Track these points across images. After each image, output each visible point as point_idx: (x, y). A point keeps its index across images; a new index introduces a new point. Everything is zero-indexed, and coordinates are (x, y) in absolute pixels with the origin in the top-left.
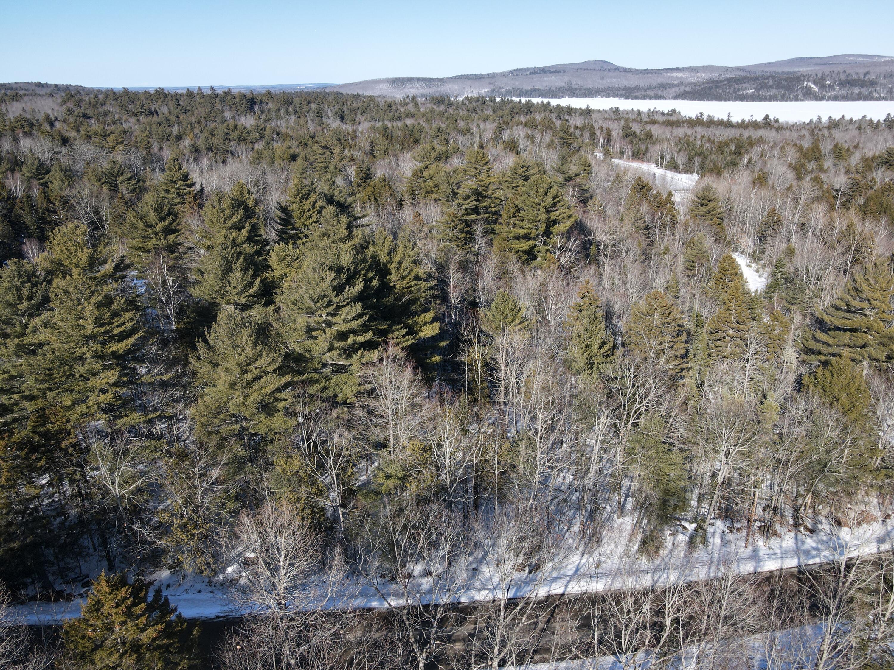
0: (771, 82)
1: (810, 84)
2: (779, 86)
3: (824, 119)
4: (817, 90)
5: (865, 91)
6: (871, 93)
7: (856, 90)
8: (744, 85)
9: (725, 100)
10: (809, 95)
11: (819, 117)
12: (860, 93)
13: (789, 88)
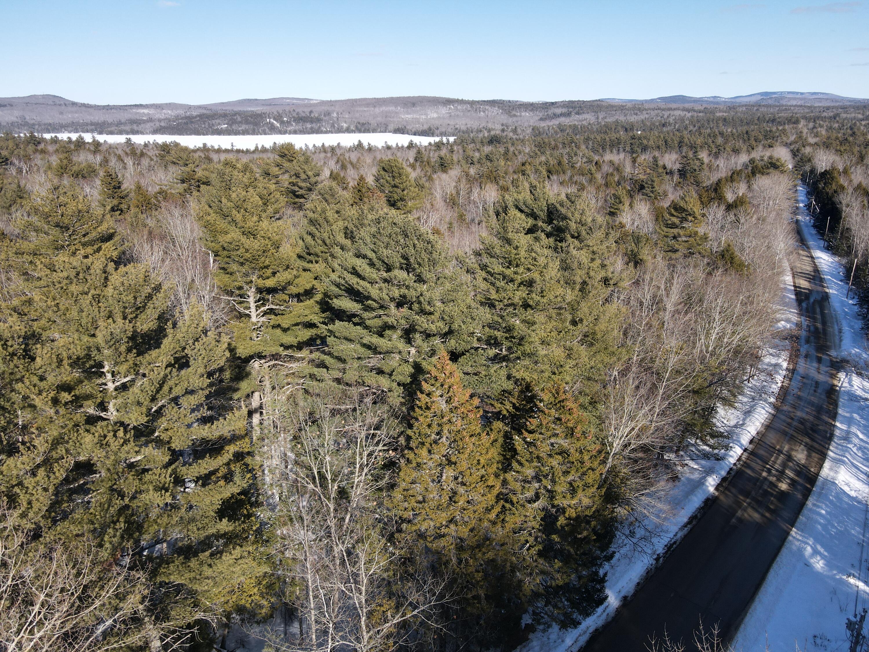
0: (239, 119)
1: (272, 120)
2: (247, 122)
3: (311, 147)
4: (278, 125)
5: (315, 126)
6: (320, 127)
7: (309, 126)
8: (217, 121)
9: (204, 135)
10: (273, 130)
11: (306, 145)
12: (312, 128)
13: (256, 124)
